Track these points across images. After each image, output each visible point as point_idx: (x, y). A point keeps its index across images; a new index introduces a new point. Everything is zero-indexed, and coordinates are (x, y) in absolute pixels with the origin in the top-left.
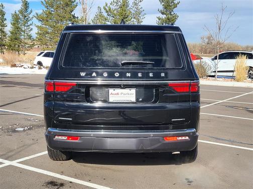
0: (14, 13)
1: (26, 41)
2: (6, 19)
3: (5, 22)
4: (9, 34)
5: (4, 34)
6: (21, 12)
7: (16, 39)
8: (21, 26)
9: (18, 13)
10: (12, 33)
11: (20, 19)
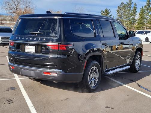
0: (141, 8)
1: (147, 25)
2: (137, 12)
3: (136, 14)
4: (137, 21)
5: (135, 21)
6: (145, 7)
7: (141, 23)
8: (145, 15)
9: (144, 7)
10: (139, 20)
11: (145, 11)
